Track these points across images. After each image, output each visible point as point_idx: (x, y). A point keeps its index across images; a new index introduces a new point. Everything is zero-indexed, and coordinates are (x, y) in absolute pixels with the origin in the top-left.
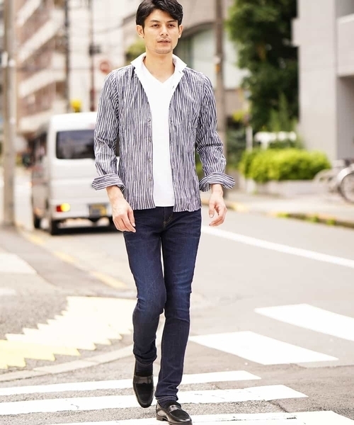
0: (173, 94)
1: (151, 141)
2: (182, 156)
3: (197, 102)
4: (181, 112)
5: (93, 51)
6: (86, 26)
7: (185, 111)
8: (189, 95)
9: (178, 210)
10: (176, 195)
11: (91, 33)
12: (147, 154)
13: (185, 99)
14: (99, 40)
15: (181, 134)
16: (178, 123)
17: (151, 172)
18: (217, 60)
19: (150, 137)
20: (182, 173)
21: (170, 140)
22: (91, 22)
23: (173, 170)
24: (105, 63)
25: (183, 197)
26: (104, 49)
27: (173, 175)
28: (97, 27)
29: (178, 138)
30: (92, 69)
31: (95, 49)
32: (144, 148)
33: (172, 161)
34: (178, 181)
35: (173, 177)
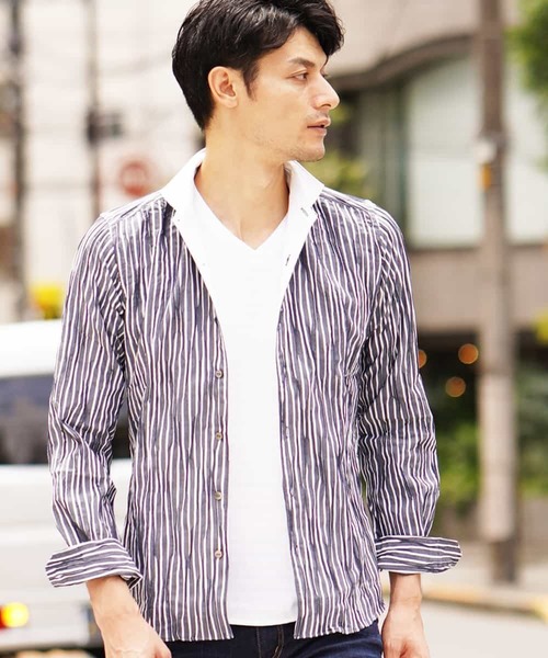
0: (287, 285)
1: (223, 436)
2: (321, 469)
3: (360, 301)
4: (312, 336)
5: (97, 129)
6: (77, 52)
7: (324, 332)
8: (335, 283)
9: (308, 632)
10: (302, 588)
11: (92, 72)
12: (211, 475)
13: (321, 295)
14: (115, 94)
15: (315, 400)
16: (304, 370)
17: (221, 531)
18: (484, 152)
19: (222, 423)
20: (321, 517)
21: (282, 421)
22: (92, 37)
23: (290, 514)
24: (135, 166)
25: (326, 591)
26: (132, 122)
27: (291, 527)
28: (108, 55)
29: (305, 415)
30: (96, 186)
31: (106, 123)
32: (203, 457)
33: (289, 485)
34: (307, 545)
35: (291, 535)
